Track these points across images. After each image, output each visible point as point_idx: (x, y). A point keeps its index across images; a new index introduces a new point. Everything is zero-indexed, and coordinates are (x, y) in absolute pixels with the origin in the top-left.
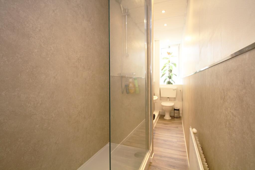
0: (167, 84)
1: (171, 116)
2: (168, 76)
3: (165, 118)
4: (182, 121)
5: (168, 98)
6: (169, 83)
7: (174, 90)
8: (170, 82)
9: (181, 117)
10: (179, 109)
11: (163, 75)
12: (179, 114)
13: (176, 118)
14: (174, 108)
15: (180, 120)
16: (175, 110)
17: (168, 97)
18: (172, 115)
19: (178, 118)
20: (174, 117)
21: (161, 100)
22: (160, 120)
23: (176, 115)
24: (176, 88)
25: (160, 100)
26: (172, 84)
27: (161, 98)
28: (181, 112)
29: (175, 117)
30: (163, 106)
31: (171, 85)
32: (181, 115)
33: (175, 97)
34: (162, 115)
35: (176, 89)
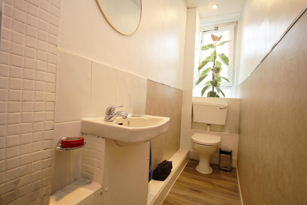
0: (208, 96)
1: (211, 165)
2: (212, 80)
3: (198, 169)
4: (237, 183)
5: (208, 125)
6: (212, 94)
7: (221, 108)
8: (215, 93)
9: (235, 169)
10: (231, 151)
11: (201, 79)
12: (231, 163)
13: (224, 170)
14: (220, 149)
15: (234, 179)
16: (221, 152)
17: (209, 123)
18: (216, 161)
19: (228, 173)
20: (219, 169)
21: (194, 128)
22: (185, 173)
23: (223, 164)
24: (225, 104)
25: (192, 128)
26: (218, 96)
27: (194, 124)
28: (235, 158)
29: (221, 168)
30: (194, 143)
31: (216, 98)
32: (234, 164)
33: (224, 124)
34: (192, 160)
35: (226, 107)
